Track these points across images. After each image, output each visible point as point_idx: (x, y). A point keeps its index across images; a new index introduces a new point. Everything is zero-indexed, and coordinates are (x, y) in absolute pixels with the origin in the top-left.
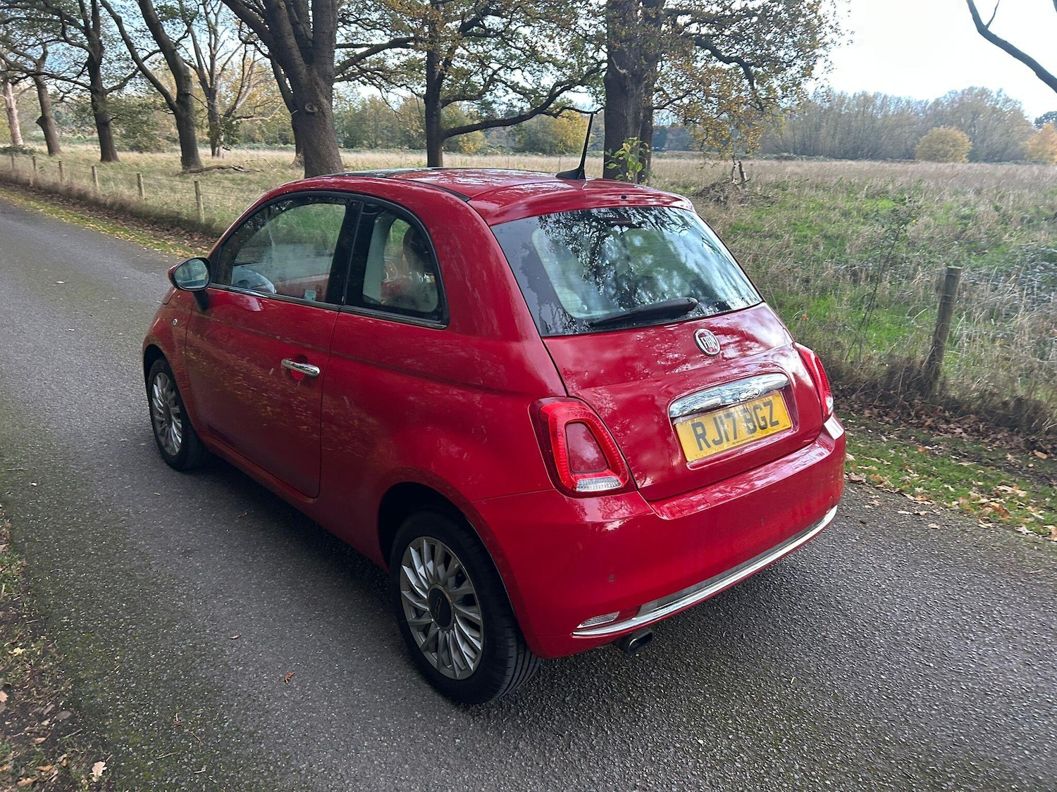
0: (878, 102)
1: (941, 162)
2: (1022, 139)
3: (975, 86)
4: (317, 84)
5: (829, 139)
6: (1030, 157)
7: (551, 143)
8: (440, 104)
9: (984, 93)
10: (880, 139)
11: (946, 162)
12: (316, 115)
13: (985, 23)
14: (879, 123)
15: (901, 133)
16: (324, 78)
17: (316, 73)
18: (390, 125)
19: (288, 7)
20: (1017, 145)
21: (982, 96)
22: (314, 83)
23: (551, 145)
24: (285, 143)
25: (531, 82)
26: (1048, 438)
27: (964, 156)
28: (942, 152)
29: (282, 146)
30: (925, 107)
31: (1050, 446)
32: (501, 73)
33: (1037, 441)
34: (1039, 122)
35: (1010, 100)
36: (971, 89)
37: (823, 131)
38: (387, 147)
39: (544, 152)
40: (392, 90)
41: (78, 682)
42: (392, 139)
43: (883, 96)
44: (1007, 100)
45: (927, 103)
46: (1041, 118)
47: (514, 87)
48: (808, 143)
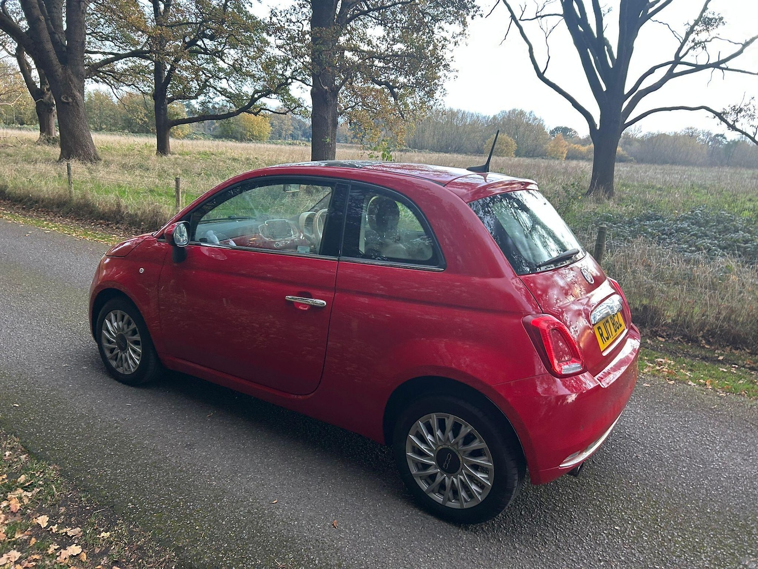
0: (460, 116)
1: (498, 156)
2: (545, 143)
3: (517, 109)
4: (71, 80)
5: (431, 139)
6: (550, 155)
7: (241, 132)
8: (167, 101)
9: (522, 113)
10: (462, 140)
11: (503, 156)
12: (71, 104)
13: (542, 71)
14: (461, 130)
15: (475, 136)
16: (77, 76)
17: (70, 72)
18: (113, 114)
19: (46, 20)
20: (542, 147)
21: (521, 115)
22: (68, 80)
23: (242, 134)
24: (22, 124)
25: (234, 89)
26: (663, 328)
27: (513, 153)
28: (499, 150)
29: (19, 126)
30: (488, 121)
31: (665, 334)
32: (211, 80)
33: (658, 331)
34: (552, 132)
35: (537, 119)
36: (514, 111)
37: (427, 134)
38: (110, 130)
39: (236, 139)
40: (121, 88)
41: (178, 549)
42: (115, 125)
43: (462, 112)
44: (535, 119)
45: (489, 118)
46: (553, 130)
47: (223, 92)
48: (417, 141)
